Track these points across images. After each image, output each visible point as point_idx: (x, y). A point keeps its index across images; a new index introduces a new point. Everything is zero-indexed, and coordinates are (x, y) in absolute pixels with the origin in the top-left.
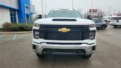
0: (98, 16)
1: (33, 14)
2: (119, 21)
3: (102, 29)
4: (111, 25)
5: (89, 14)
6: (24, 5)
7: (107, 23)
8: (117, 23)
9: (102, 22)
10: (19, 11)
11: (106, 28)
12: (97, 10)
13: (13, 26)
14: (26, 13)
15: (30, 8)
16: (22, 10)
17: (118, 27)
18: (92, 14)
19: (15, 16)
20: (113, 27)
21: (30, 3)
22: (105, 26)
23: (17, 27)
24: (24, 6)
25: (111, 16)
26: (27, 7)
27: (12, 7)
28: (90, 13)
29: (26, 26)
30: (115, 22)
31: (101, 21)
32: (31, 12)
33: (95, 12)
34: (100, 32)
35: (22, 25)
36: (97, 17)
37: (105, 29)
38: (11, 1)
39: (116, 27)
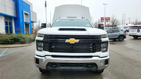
0: (113, 25)
1: (34, 23)
2: (140, 30)
3: (120, 41)
4: (130, 35)
5: (101, 23)
6: (23, 11)
7: (125, 33)
8: (138, 33)
9: (119, 32)
10: (16, 19)
11: (125, 39)
12: (109, 18)
13: (5, 38)
14: (25, 21)
15: (30, 16)
16: (19, 18)
17: (139, 38)
18: (104, 23)
19: (11, 25)
20: (132, 37)
21: (31, 10)
22: (123, 37)
23: (11, 38)
24: (23, 13)
25: (127, 24)
26: (26, 14)
27: (7, 14)
28: (101, 21)
29: (22, 37)
30: (135, 32)
31: (118, 30)
32: (32, 20)
33: (107, 21)
34: (118, 44)
35: (18, 36)
36: (111, 26)
37: (123, 40)
38: (7, 7)
39: (136, 37)
